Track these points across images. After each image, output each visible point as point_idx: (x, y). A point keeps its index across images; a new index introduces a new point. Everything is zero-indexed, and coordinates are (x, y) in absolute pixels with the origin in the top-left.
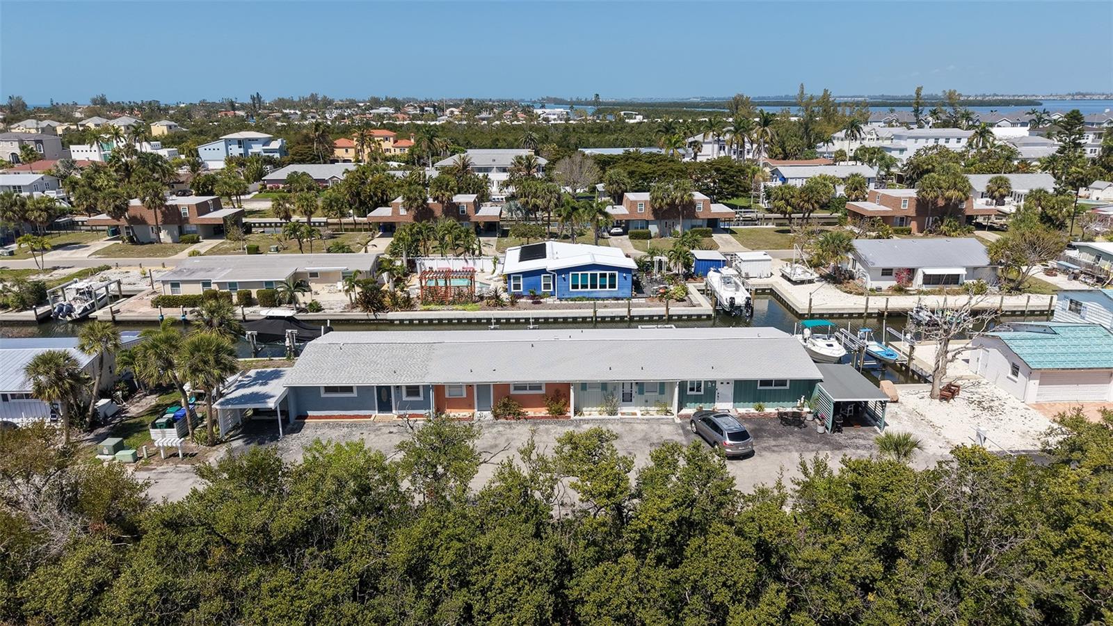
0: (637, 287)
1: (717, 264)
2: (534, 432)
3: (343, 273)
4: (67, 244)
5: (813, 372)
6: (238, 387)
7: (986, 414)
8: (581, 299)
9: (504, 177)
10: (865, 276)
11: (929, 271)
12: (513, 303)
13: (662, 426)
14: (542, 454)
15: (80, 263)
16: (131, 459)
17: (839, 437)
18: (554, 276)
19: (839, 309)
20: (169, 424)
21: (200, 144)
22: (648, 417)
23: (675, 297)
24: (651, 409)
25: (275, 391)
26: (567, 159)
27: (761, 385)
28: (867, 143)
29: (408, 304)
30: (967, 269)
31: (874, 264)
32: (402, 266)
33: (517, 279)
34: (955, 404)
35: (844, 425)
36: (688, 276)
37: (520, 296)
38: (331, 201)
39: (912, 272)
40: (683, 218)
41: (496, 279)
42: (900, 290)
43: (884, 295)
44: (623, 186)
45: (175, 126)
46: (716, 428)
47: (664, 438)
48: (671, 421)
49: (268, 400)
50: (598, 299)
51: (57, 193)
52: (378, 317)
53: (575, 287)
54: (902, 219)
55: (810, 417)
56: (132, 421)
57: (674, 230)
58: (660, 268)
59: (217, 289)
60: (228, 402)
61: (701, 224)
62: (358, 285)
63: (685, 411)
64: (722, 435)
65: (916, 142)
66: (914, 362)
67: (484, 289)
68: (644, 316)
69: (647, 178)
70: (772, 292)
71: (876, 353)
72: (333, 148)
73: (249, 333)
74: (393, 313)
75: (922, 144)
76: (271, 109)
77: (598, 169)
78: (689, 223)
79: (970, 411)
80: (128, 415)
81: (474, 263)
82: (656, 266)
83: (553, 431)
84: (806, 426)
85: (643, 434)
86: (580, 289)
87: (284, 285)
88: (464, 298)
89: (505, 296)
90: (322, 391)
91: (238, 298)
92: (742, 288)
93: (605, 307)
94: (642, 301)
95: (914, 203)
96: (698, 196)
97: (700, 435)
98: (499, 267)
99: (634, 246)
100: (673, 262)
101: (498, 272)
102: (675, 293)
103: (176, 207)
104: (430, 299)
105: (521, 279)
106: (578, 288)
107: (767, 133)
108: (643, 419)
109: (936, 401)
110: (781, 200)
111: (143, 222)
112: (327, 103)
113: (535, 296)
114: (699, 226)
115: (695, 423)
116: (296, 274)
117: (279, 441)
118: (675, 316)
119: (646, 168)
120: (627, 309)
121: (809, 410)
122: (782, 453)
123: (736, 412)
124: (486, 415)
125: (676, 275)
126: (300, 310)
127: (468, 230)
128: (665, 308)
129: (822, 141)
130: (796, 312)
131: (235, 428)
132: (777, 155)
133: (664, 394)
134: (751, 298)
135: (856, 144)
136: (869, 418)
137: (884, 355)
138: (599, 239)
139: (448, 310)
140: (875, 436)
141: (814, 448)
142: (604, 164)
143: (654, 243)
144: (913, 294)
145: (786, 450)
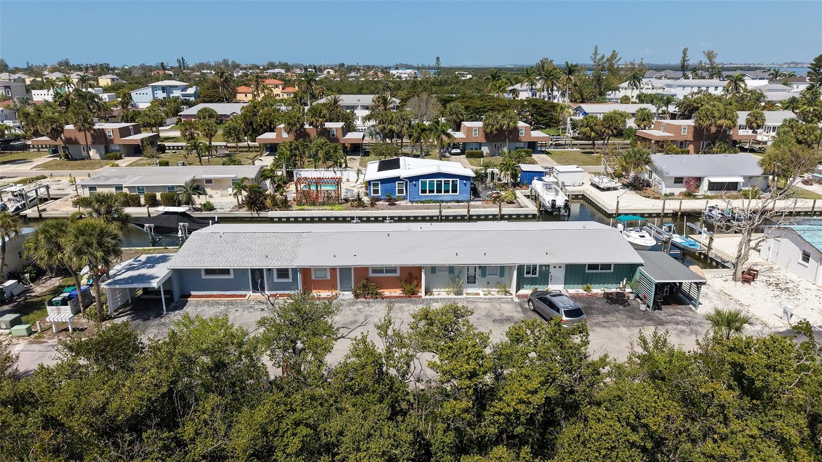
0: (475, 193)
1: (540, 175)
2: (390, 309)
3: (233, 180)
4: (16, 160)
5: (634, 258)
6: (128, 270)
7: (784, 295)
8: (428, 202)
9: (367, 112)
10: (660, 184)
11: (713, 180)
12: (373, 205)
13: (503, 304)
14: (398, 329)
15: (21, 174)
16: (25, 333)
17: (661, 314)
18: (407, 182)
19: (641, 210)
20: (64, 302)
21: (132, 89)
22: (489, 296)
23: (506, 200)
24: (492, 290)
25: (161, 272)
26: (416, 97)
27: (588, 269)
28: (644, 91)
29: (285, 205)
30: (745, 177)
31: (668, 174)
32: (282, 174)
33: (376, 185)
34: (755, 285)
35: (664, 304)
36: (515, 185)
37: (378, 199)
38: (230, 129)
39: (699, 180)
40: (509, 141)
41: (358, 186)
42: (689, 195)
43: (676, 199)
44: (461, 117)
45: (117, 79)
46: (552, 306)
47: (506, 315)
48: (510, 300)
49: (152, 281)
50: (442, 201)
51: (13, 123)
52: (261, 216)
53: (424, 191)
54: (682, 143)
55: (632, 297)
56: (35, 300)
57: (502, 150)
58: (493, 178)
59: (128, 192)
60: (116, 282)
61: (523, 146)
62: (244, 190)
63: (522, 292)
64: (559, 312)
65: (683, 90)
66: (712, 251)
67: (349, 194)
68: (480, 215)
69: (480, 112)
70: (584, 197)
71: (680, 243)
72: (236, 93)
73: (147, 225)
74: (273, 212)
75: (688, 91)
76: (193, 69)
77: (440, 105)
78: (514, 145)
79: (770, 292)
80: (33, 294)
81: (342, 174)
82: (489, 176)
83: (406, 309)
84: (629, 305)
85: (486, 311)
86: (428, 194)
87: (182, 188)
88: (332, 200)
89: (366, 199)
90: (203, 273)
91: (145, 200)
92: (561, 193)
93: (449, 208)
94: (479, 203)
95: (692, 130)
96: (521, 124)
97: (537, 312)
98: (361, 176)
99: (470, 163)
100: (503, 173)
101: (360, 180)
102: (506, 197)
103: (102, 131)
104: (304, 201)
105: (380, 185)
106: (426, 193)
107: (571, 80)
108: (486, 299)
109: (740, 283)
110: (587, 127)
111: (76, 142)
112: (236, 66)
113: (391, 199)
114: (521, 148)
115: (532, 302)
116: (194, 181)
117: (162, 317)
118: (506, 215)
119: (478, 103)
120: (467, 210)
121: (631, 290)
122: (611, 329)
123: (568, 292)
124: (349, 295)
125: (506, 184)
126: (196, 210)
127: (336, 147)
128: (498, 209)
129: (611, 90)
130: (606, 212)
131: (124, 306)
132: (576, 99)
133: (503, 276)
134: (568, 201)
135: (636, 92)
136: (684, 298)
137: (686, 245)
138: (442, 157)
139: (319, 210)
140: (691, 313)
141: (639, 324)
142: (445, 102)
143: (486, 160)
144: (701, 199)
145: (614, 326)
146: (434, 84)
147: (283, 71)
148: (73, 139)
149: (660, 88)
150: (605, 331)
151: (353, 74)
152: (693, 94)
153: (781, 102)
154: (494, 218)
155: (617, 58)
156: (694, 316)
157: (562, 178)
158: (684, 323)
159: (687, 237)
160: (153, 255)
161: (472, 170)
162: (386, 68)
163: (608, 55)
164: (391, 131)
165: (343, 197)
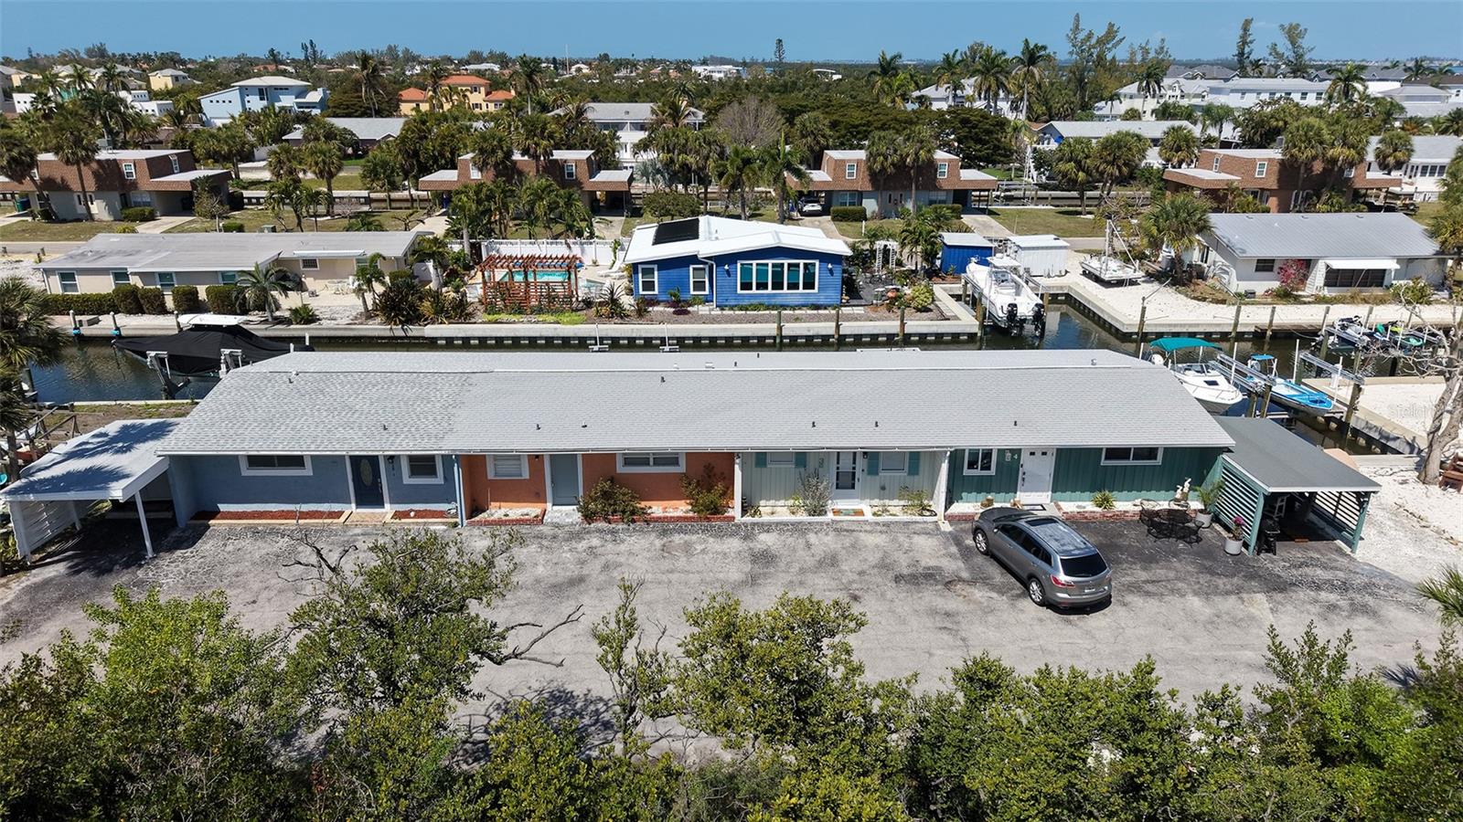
0: (851, 290)
1: (983, 254)
3: (358, 260)
5: (1212, 434)
6: (71, 457)
8: (756, 308)
9: (643, 135)
10: (1227, 273)
11: (1338, 264)
12: (641, 312)
13: (916, 537)
14: (651, 652)
17: (1276, 563)
18: (711, 267)
19: (1190, 325)
21: (203, 93)
22: (885, 518)
23: (914, 304)
24: (892, 503)
26: (736, 105)
27: (1106, 458)
28: (1166, 101)
29: (460, 311)
30: (1399, 260)
31: (1244, 252)
32: (463, 250)
33: (648, 272)
36: (932, 274)
37: (653, 302)
38: (375, 165)
39: (1307, 264)
40: (917, 189)
41: (614, 275)
42: (1286, 296)
43: (1260, 303)
44: (822, 141)
45: (184, 78)
46: (1033, 546)
47: (923, 564)
48: (932, 526)
49: (114, 484)
50: (784, 307)
52: (410, 334)
53: (746, 286)
54: (1255, 194)
55: (1204, 520)
57: (903, 206)
58: (886, 261)
59: (140, 285)
60: (30, 487)
61: (943, 198)
62: (379, 281)
63: (959, 508)
64: (1050, 563)
65: (1242, 98)
66: (1358, 414)
67: (593, 290)
68: (862, 336)
69: (858, 133)
70: (1070, 300)
71: (1290, 397)
72: (399, 101)
73: (153, 354)
74: (436, 326)
75: (1251, 99)
76: (331, 63)
77: (783, 121)
78: (926, 196)
81: (582, 250)
82: (879, 256)
84: (1199, 540)
85: (879, 555)
86: (754, 290)
87: (249, 278)
88: (553, 304)
89: (627, 301)
90: (243, 464)
91: (175, 300)
92: (1026, 290)
93: (797, 319)
94: (859, 311)
95: (1276, 168)
96: (940, 155)
97: (994, 557)
98: (621, 254)
99: (840, 230)
100: (907, 250)
101: (619, 264)
102: (913, 298)
103: (114, 165)
104: (500, 303)
105: (656, 273)
106: (751, 289)
107: (1033, 76)
108: (877, 524)
109: (1435, 489)
110: (1070, 161)
111: (64, 187)
112: (412, 59)
113: (680, 301)
114: (941, 202)
115: (984, 535)
116: (278, 261)
117: (141, 566)
118: (915, 335)
119: (856, 116)
120: (834, 324)
121: (1201, 506)
122: (1166, 599)
123: (1060, 509)
124: (567, 514)
125: (913, 271)
126: (279, 321)
127: (571, 195)
128: (899, 323)
129: (1102, 99)
130: (1117, 330)
131: (62, 537)
132: (1038, 117)
133: (917, 474)
134: (1042, 306)
135: (1152, 104)
136: (1322, 524)
137: (1304, 400)
138: (785, 218)
139: (530, 322)
140: (1343, 561)
141: (1228, 587)
142: (791, 115)
143: (873, 225)
144: (1309, 303)
145: (1172, 591)
146: (771, 89)
147: (496, 68)
148: (59, 180)
149: (1196, 96)
150: (1152, 606)
151: (623, 73)
152: (1264, 104)
153: (1432, 120)
154: (890, 341)
155: (1117, 39)
156: (1352, 567)
157: (1024, 260)
158: (1332, 586)
159: (1299, 382)
160: (138, 422)
161: (846, 243)
162: (684, 62)
163: (1100, 32)
164: (685, 166)
165: (581, 295)
